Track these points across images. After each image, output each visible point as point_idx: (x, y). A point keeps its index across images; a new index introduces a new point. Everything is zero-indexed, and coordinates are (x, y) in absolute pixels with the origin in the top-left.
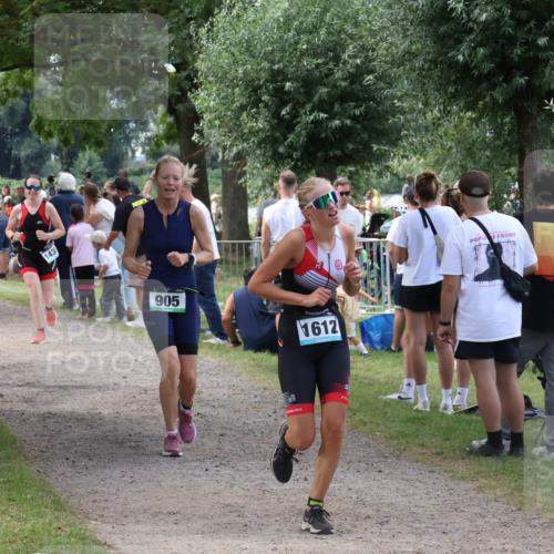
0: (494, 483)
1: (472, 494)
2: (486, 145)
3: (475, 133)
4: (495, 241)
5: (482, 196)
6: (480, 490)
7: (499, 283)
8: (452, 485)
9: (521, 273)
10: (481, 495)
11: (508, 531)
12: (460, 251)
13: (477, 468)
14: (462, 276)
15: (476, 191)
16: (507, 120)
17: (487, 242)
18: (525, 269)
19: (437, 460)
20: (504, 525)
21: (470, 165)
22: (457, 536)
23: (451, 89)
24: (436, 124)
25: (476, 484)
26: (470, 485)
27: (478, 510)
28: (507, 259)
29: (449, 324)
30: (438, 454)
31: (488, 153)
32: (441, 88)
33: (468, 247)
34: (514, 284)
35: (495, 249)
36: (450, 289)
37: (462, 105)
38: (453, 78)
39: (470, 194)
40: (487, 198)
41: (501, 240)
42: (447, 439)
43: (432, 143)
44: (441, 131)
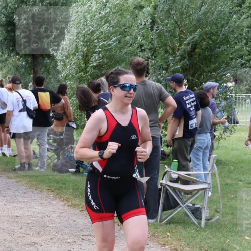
0: (22, 180)
1: (14, 183)
2: (22, 67)
3: (19, 63)
4: (24, 99)
5: (19, 84)
6: (17, 182)
7: (25, 113)
8: (8, 180)
9: (32, 109)
10: (17, 184)
11: (26, 196)
12: (12, 103)
13: (16, 175)
14: (13, 111)
15: (18, 82)
16: (29, 59)
17: (21, 99)
18: (34, 108)
19: (3, 173)
20: (24, 193)
21: (17, 74)
22: (9, 198)
23: (11, 48)
24: (6, 60)
25: (16, 180)
26: (14, 180)
27: (16, 189)
28: (28, 105)
29: (8, 127)
30: (3, 170)
31: (23, 70)
32: (7, 48)
33: (15, 101)
34: (30, 113)
35: (24, 102)
36: (9, 115)
37: (14, 53)
38: (11, 45)
39: (15, 83)
40: (21, 85)
41: (26, 99)
42: (7, 165)
43: (4, 66)
44: (7, 62)
